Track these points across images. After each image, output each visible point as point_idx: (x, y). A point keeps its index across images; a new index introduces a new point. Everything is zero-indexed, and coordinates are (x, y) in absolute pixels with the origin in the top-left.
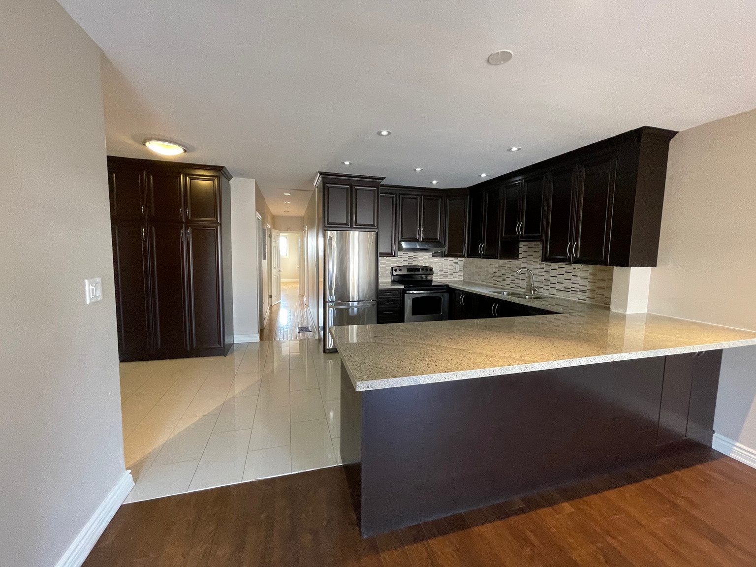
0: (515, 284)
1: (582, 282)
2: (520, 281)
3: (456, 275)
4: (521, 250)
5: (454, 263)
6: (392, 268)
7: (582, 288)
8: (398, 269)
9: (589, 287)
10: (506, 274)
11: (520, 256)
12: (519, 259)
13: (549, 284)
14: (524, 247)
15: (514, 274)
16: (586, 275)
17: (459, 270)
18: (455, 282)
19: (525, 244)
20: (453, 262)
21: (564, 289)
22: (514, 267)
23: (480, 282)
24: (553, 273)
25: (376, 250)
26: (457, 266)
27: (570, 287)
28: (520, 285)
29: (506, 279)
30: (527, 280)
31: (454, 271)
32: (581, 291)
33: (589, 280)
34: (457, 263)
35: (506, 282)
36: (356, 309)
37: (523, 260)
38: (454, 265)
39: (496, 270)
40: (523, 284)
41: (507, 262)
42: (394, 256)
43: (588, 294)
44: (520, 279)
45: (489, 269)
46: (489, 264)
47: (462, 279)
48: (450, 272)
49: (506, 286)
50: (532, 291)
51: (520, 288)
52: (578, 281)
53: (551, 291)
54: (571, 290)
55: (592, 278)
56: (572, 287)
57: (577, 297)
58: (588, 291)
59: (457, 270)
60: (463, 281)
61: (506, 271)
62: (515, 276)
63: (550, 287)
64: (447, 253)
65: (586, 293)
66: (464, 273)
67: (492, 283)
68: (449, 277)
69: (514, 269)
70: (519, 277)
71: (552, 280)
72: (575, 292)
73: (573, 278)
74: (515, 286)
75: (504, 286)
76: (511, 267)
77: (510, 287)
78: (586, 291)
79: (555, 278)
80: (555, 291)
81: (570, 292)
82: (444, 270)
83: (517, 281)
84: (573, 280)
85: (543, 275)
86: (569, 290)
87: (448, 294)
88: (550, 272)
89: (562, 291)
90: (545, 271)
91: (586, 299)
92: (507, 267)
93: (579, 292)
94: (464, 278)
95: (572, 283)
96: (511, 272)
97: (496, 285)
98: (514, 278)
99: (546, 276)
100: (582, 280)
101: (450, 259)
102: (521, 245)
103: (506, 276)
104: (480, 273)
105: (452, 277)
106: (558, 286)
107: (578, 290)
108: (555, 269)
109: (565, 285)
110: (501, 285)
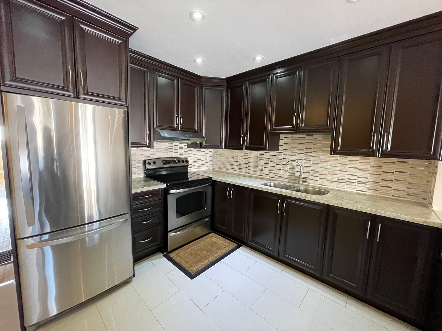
0: (275, 174)
1: (361, 174)
2: (281, 172)
3: (207, 165)
4: (281, 142)
5: (206, 153)
6: (145, 161)
7: (360, 179)
8: (151, 162)
9: (371, 179)
10: (264, 164)
11: (280, 148)
12: (280, 151)
13: (318, 175)
14: (285, 140)
15: (274, 164)
16: (368, 167)
18: (206, 172)
19: (286, 136)
20: (204, 153)
22: (273, 159)
23: (232, 171)
24: (322, 164)
25: (125, 138)
26: (208, 156)
27: (345, 178)
29: (264, 169)
31: (205, 161)
32: (359, 182)
33: (371, 172)
34: (208, 154)
35: (264, 172)
36: (96, 236)
37: (284, 152)
38: (205, 155)
39: (252, 160)
40: (286, 174)
41: (265, 154)
42: (149, 147)
43: (369, 186)
44: (281, 170)
45: (243, 159)
46: (243, 155)
47: (212, 169)
48: (202, 163)
49: (264, 176)
50: (301, 182)
51: (282, 178)
52: (356, 172)
53: (321, 182)
54: (347, 182)
55: (374, 170)
56: (347, 179)
57: (355, 189)
58: (369, 183)
59: (208, 161)
60: (213, 170)
61: (264, 162)
62: (275, 167)
63: (318, 177)
64: (204, 144)
65: (367, 184)
66: (214, 163)
67: (247, 172)
68: (201, 167)
69: (273, 160)
70: (280, 167)
71: (321, 171)
72: (352, 184)
73: (348, 170)
74: (275, 176)
75: (262, 176)
76: (269, 158)
77: (269, 177)
78: (367, 183)
79: (325, 169)
80: (325, 182)
81: (345, 183)
82: (197, 161)
83: (277, 172)
84: (349, 172)
85: (310, 167)
86: (344, 181)
87: (211, 187)
88: (319, 164)
89: (335, 182)
90: (312, 163)
91: (367, 191)
92: (265, 158)
93: (357, 183)
94: (213, 167)
95: (348, 175)
96: (269, 163)
97: (252, 174)
98: (274, 169)
99: (314, 167)
100: (361, 172)
101: (202, 150)
102: (281, 137)
103: (264, 166)
104: (232, 163)
105: (204, 167)
106: (329, 177)
107: (356, 181)
108: (326, 161)
109: (338, 176)
110: (258, 175)
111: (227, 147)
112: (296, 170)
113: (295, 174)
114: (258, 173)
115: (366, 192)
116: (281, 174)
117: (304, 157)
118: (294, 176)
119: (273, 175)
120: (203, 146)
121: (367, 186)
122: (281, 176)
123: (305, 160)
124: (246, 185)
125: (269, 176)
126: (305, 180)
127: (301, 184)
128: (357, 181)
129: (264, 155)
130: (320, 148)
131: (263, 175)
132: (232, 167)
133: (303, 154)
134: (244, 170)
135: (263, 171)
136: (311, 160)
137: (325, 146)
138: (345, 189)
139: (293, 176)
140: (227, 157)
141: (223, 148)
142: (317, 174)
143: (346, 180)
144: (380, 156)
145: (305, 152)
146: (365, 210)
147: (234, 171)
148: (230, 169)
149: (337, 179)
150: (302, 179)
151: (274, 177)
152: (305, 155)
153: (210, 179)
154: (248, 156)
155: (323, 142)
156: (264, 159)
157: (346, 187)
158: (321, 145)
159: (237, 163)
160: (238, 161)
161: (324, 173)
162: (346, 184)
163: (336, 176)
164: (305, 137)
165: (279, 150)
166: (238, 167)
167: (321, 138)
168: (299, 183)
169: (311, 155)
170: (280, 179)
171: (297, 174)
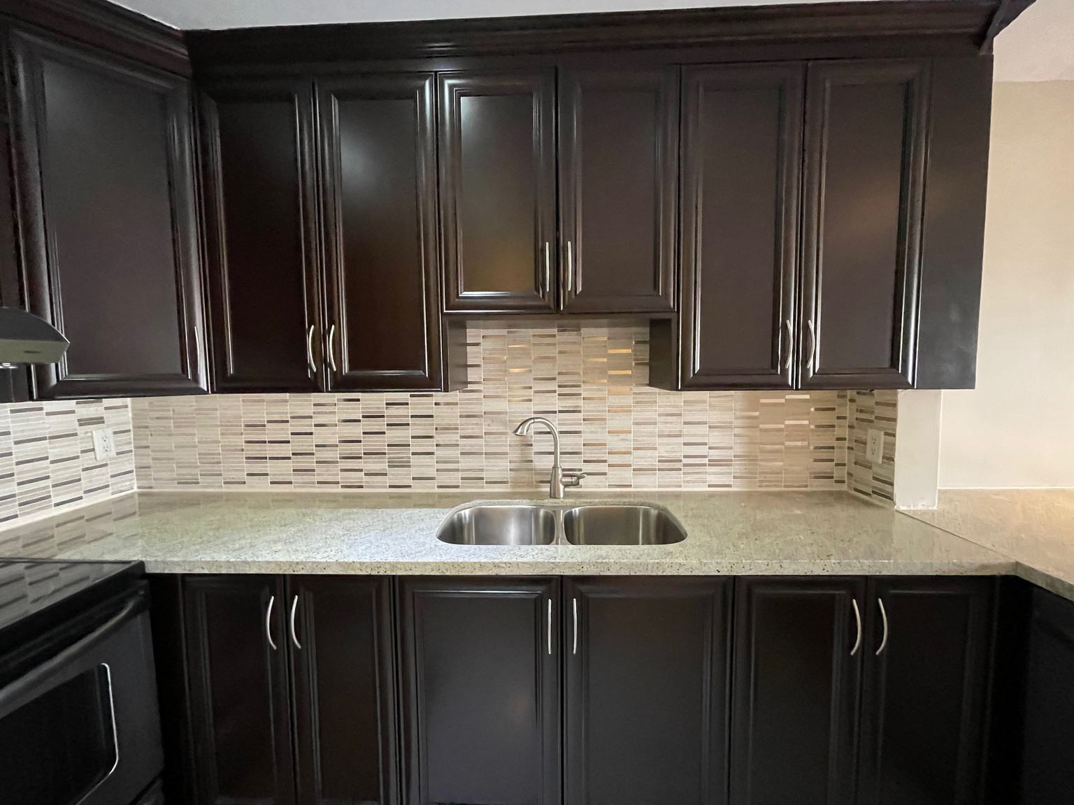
0: (460, 475)
1: (715, 438)
2: (480, 462)
3: (98, 478)
4: (473, 355)
5: (83, 422)
7: (715, 454)
9: (738, 450)
10: (411, 441)
11: (472, 375)
12: (470, 387)
13: (606, 457)
14: (486, 345)
15: (454, 437)
16: (728, 417)
17: (113, 454)
19: (489, 332)
20: (72, 418)
21: (658, 465)
22: (446, 416)
23: (261, 486)
24: (616, 422)
26: (98, 434)
27: (680, 455)
28: (484, 475)
29: (414, 460)
30: (515, 455)
31: (87, 460)
32: (713, 463)
33: (737, 431)
34: (99, 420)
35: (414, 472)
37: (487, 388)
38: (81, 431)
39: (356, 431)
40: (500, 468)
41: (410, 400)
43: (736, 468)
44: (481, 454)
45: (313, 429)
46: (309, 411)
47: (135, 489)
48: (61, 473)
49: (418, 488)
50: (561, 487)
51: (486, 483)
52: (703, 436)
53: (616, 476)
54: (684, 465)
55: (746, 425)
56: (685, 457)
57: (705, 482)
58: (735, 461)
59: (100, 456)
60: (140, 495)
61: (411, 431)
62: (458, 445)
63: (605, 461)
64: (58, 371)
65: (731, 465)
66: (149, 461)
67: (338, 483)
68: (55, 500)
69: (446, 422)
70: (476, 445)
71: (615, 443)
72: (697, 469)
73: (687, 429)
74: (462, 479)
75: (410, 486)
76: (432, 416)
77: (440, 487)
78: (731, 460)
79: (623, 436)
80: (628, 475)
81: (680, 470)
82: (16, 469)
83: (465, 463)
84: (687, 435)
85: (579, 432)
86: (677, 465)
87: (148, 621)
88: (605, 419)
89: (655, 470)
90: (584, 420)
91: (732, 483)
92: (412, 416)
93: (709, 465)
94: (145, 483)
95: (685, 444)
96: (433, 433)
97: (362, 487)
98: (455, 453)
99: (590, 433)
100: (716, 433)
101: (48, 406)
102: (472, 336)
103: (412, 449)
104: (255, 450)
105: (80, 494)
106: (637, 459)
107: (706, 461)
108: (626, 410)
109: (663, 451)
110: (390, 487)
111: (224, 384)
112: (535, 449)
113: (531, 461)
114: (388, 481)
115: (729, 486)
116: (482, 470)
117: (558, 404)
118: (532, 470)
119: (455, 478)
120: (54, 382)
121: (732, 469)
122: (482, 479)
123: (560, 412)
124: (379, 565)
125: (436, 483)
126: (574, 478)
127: (562, 496)
128: (709, 461)
129: (407, 404)
130: (602, 371)
131: (410, 482)
132: (257, 467)
133: (555, 391)
134: (323, 473)
135: (409, 466)
136: (580, 411)
137: (617, 363)
138: (680, 486)
139: (528, 470)
140: (228, 426)
141: (203, 385)
142: (602, 453)
143: (681, 461)
144: (799, 387)
145: (559, 386)
146: (849, 568)
147: (272, 483)
148: (247, 479)
149: (659, 461)
150: (565, 480)
151: (460, 482)
152: (559, 395)
153: (134, 575)
154: (334, 413)
155: (611, 352)
156: (410, 421)
157: (684, 482)
158: (605, 360)
159: (286, 450)
160: (290, 438)
161: (621, 446)
162: (682, 472)
163: (656, 454)
164: (554, 336)
165: (467, 383)
166: (289, 466)
167: (606, 339)
168: (553, 495)
169: (580, 394)
170: (483, 487)
171: (546, 463)
